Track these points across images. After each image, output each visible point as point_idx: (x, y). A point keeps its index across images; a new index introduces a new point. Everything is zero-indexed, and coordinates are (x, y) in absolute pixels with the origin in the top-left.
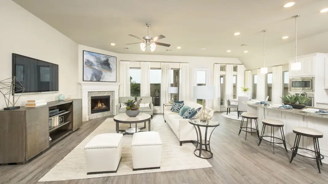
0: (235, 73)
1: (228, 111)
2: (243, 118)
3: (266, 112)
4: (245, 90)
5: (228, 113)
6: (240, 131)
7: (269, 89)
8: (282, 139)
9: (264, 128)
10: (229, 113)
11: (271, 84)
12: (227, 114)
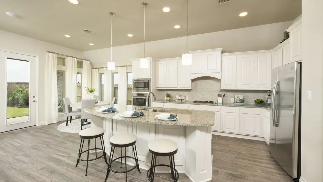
0: (79, 70)
1: (69, 120)
2: (83, 139)
3: (114, 125)
4: (91, 91)
5: (69, 122)
6: (78, 161)
7: (115, 89)
8: (134, 157)
9: (112, 150)
10: (71, 123)
11: (117, 85)
12: (67, 125)
